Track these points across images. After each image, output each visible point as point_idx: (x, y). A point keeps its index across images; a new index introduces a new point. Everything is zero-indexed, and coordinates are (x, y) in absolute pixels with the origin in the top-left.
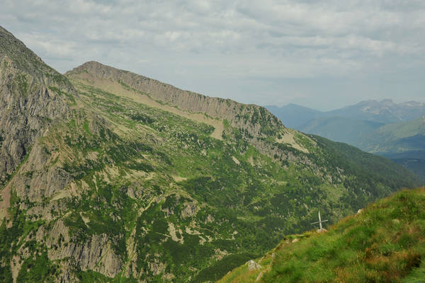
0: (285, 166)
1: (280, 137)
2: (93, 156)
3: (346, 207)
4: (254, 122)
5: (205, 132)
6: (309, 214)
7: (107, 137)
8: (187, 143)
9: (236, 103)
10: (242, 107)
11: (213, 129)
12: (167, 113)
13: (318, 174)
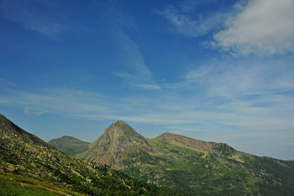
0: (230, 169)
1: (231, 156)
2: (134, 159)
3: (256, 186)
4: (219, 150)
5: (199, 156)
6: (231, 188)
7: (142, 154)
8: (189, 159)
9: (215, 143)
10: (216, 144)
11: (204, 154)
12: (188, 149)
13: (247, 172)
